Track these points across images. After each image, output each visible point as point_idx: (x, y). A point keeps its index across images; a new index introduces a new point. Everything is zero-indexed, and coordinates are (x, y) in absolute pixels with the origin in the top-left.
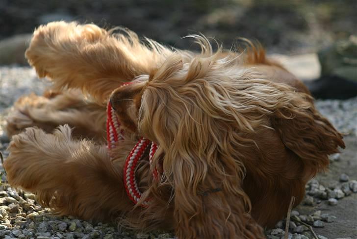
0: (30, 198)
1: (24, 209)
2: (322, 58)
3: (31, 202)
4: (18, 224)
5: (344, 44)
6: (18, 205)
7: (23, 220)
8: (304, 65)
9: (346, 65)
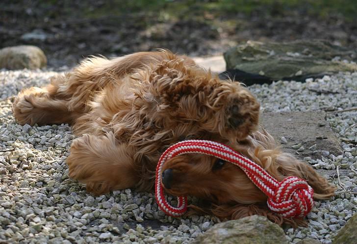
0: (14, 163)
1: (10, 172)
2: (227, 57)
3: (15, 166)
4: (6, 182)
5: (243, 47)
6: (5, 169)
7: (9, 179)
8: (214, 63)
9: (244, 61)
